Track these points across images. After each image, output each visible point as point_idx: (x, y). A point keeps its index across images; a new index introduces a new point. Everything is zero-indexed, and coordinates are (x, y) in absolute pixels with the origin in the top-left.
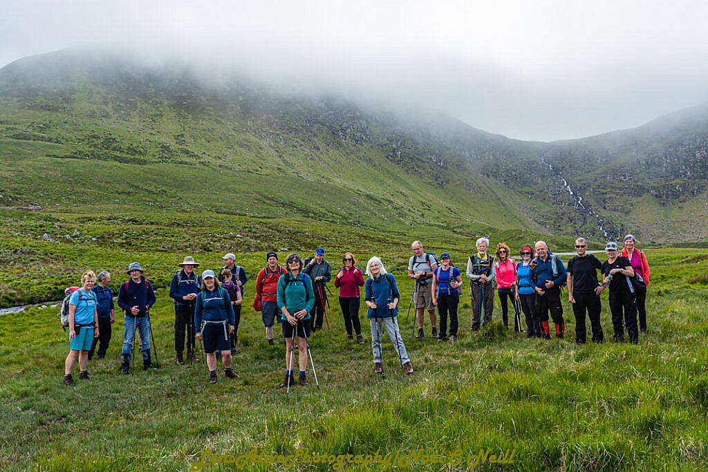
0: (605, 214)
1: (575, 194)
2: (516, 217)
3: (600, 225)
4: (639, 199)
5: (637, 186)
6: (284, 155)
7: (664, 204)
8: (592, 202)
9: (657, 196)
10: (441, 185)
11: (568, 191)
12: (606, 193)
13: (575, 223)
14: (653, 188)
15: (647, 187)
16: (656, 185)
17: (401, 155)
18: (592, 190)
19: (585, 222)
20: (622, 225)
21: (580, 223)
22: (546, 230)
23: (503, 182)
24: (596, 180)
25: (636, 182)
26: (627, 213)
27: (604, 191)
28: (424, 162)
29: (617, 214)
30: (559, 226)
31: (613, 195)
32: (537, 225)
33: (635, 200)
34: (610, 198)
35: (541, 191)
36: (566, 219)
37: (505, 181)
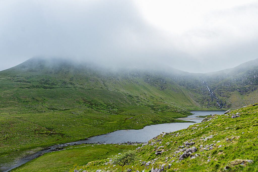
0: (220, 98)
1: (211, 91)
2: (188, 99)
3: (218, 102)
4: (233, 92)
5: (233, 88)
6: (105, 83)
7: (242, 94)
8: (216, 94)
9: (239, 91)
10: (163, 89)
11: (208, 90)
12: (221, 91)
13: (209, 101)
14: (238, 89)
15: (236, 88)
16: (239, 87)
17: (150, 80)
18: (216, 90)
19: (212, 101)
20: (225, 102)
21: (211, 101)
22: (198, 104)
23: (186, 87)
24: (218, 86)
25: (232, 86)
26: (229, 97)
27: (221, 90)
28: (158, 82)
29: (225, 98)
30: (203, 102)
31: (224, 91)
32: (195, 102)
33: (231, 93)
34: (223, 92)
35: (199, 90)
36: (206, 100)
37: (187, 87)
